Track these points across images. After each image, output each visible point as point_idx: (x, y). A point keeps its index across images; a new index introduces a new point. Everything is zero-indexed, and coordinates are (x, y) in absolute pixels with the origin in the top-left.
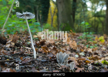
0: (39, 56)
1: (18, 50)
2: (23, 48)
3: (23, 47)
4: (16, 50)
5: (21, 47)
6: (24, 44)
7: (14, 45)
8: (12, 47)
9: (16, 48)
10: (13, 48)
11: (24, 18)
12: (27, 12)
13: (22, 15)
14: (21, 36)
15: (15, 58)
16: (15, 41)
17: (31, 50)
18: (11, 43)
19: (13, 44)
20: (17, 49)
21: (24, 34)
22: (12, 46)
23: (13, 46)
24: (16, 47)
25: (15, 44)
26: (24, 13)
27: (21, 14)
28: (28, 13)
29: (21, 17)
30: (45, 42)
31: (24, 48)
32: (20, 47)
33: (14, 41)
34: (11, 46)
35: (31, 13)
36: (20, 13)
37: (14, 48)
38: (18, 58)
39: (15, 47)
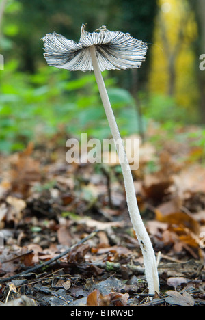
0: (169, 273)
1: (47, 236)
2: (68, 228)
3: (71, 222)
4: (37, 239)
5: (62, 221)
6: (67, 200)
7: (22, 212)
8: (16, 222)
9: (36, 225)
10: (20, 227)
11: (85, 66)
12: (102, 32)
13: (76, 52)
14: (44, 159)
15: (46, 289)
16: (27, 188)
17: (113, 237)
18: (9, 200)
19: (19, 205)
20: (39, 233)
21: (54, 150)
22: (15, 216)
23: (19, 216)
24: (34, 221)
25: (29, 206)
26: (87, 39)
27: (71, 44)
28: (111, 36)
29: (69, 59)
30: (172, 189)
31: (75, 224)
32: (57, 222)
33: (21, 186)
34: (10, 218)
35: (127, 36)
36: (63, 39)
37: (25, 228)
38: (57, 289)
39: (31, 224)
